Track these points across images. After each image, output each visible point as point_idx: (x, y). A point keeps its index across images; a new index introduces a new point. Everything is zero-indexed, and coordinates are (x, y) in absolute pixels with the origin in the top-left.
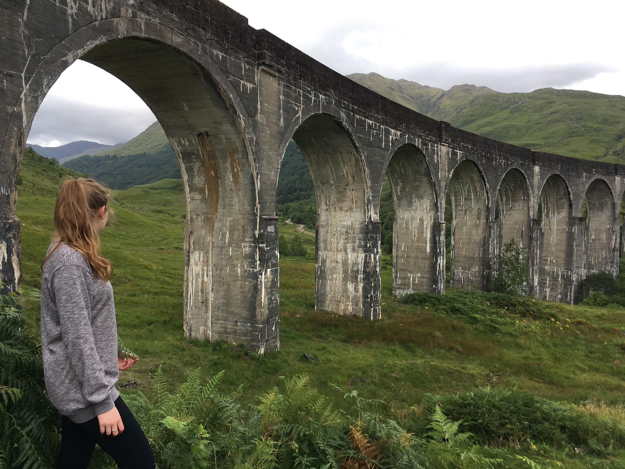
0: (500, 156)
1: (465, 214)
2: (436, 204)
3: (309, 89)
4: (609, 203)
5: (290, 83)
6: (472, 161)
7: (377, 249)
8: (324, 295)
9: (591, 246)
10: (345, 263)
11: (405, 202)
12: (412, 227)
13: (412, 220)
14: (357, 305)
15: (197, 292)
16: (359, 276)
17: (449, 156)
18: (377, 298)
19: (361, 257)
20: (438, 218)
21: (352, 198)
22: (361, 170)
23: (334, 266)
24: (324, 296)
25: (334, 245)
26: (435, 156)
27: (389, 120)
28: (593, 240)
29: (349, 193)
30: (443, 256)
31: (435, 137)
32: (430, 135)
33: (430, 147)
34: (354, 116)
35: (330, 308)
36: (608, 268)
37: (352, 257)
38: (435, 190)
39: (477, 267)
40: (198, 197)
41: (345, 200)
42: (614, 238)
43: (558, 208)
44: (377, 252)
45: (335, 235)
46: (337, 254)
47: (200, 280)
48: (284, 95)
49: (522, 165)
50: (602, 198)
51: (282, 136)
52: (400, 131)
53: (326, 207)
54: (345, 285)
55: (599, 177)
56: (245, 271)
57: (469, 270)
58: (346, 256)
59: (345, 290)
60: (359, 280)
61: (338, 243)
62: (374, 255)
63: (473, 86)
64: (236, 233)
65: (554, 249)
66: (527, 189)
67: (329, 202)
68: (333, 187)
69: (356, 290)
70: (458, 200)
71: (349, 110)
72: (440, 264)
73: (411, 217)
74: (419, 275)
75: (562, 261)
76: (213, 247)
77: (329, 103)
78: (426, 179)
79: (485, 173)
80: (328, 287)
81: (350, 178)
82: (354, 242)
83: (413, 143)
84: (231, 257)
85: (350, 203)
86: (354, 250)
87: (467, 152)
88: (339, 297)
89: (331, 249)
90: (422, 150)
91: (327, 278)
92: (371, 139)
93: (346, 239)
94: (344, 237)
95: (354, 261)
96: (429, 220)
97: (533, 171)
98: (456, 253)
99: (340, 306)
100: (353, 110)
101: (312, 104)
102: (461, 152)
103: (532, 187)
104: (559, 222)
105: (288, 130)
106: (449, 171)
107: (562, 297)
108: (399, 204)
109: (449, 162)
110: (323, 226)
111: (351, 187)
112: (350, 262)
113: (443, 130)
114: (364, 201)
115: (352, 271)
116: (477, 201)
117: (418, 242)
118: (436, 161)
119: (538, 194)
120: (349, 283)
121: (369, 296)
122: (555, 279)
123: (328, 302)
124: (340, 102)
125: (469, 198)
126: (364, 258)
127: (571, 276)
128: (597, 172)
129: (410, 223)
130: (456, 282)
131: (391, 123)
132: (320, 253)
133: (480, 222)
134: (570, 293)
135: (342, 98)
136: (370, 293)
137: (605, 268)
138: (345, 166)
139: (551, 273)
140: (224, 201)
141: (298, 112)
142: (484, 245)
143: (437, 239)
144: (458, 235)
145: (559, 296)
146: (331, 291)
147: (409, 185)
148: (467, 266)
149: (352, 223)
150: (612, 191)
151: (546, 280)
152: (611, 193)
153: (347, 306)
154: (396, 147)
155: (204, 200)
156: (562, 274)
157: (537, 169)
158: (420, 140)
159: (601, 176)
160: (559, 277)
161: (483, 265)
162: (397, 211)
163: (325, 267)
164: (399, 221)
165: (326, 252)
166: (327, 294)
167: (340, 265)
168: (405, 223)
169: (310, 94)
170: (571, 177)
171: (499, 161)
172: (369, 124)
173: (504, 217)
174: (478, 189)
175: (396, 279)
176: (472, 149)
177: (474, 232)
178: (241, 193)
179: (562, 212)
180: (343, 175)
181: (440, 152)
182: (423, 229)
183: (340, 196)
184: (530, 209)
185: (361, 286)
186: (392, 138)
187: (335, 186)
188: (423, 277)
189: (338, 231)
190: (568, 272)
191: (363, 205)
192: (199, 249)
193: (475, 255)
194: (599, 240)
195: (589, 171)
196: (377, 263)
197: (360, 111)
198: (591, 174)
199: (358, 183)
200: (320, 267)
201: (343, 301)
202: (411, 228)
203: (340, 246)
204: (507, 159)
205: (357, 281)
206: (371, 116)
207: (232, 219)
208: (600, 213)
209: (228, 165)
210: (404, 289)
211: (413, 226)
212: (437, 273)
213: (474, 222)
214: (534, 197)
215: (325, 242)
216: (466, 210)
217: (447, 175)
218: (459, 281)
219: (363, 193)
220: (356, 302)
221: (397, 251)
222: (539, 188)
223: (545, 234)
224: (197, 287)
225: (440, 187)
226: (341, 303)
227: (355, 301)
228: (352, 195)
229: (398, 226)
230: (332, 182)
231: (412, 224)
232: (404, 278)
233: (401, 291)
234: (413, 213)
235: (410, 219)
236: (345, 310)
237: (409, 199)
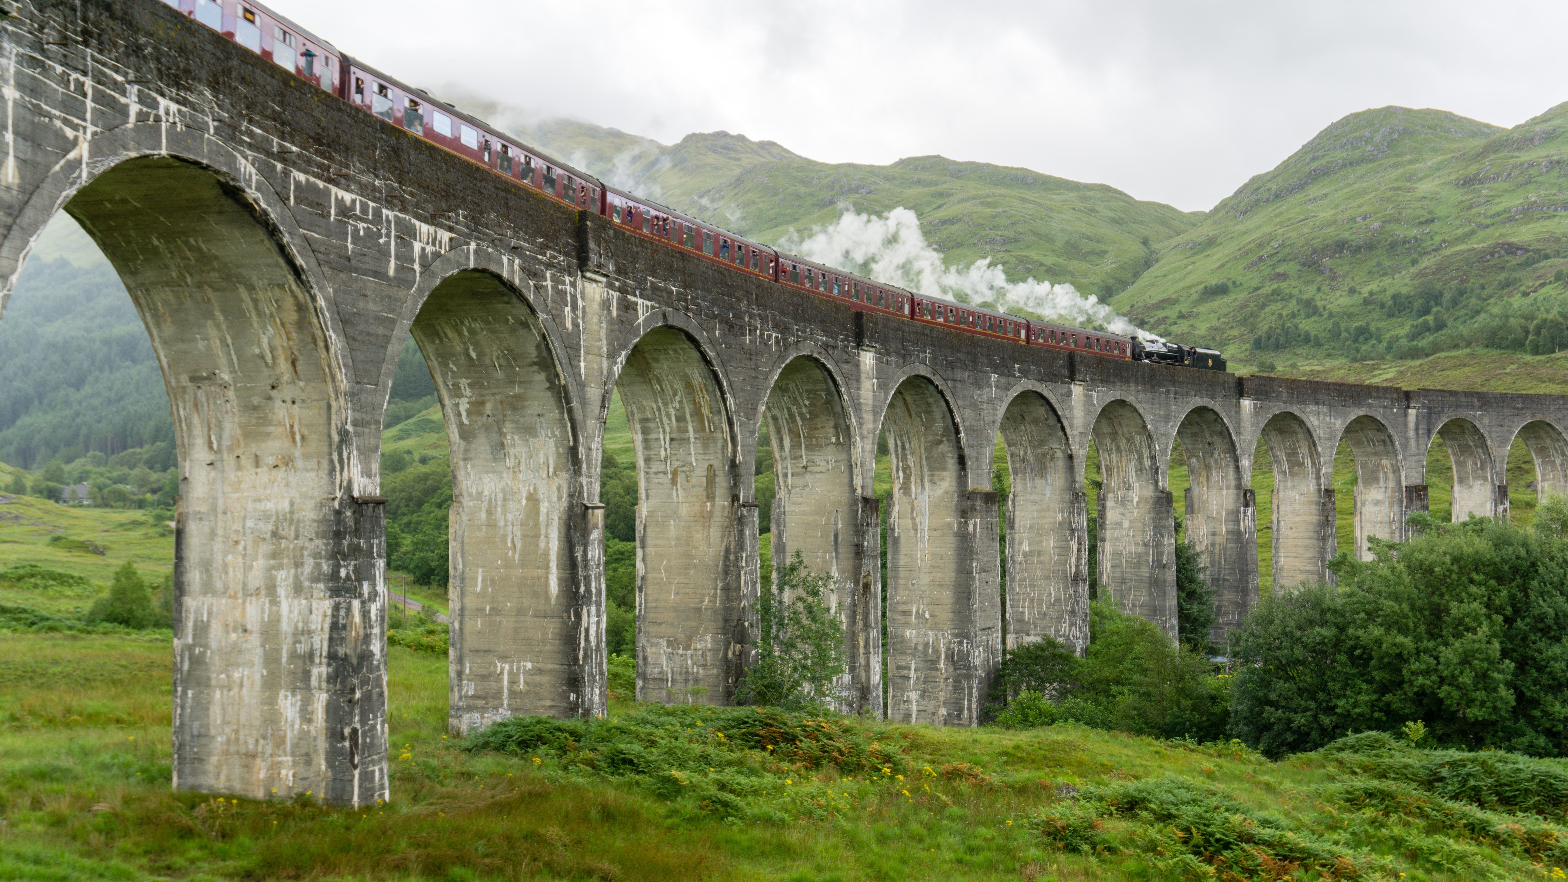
0: (764, 320)
1: (674, 482)
2: (573, 451)
3: (120, 78)
4: (1059, 454)
5: (43, 51)
6: (681, 330)
7: (374, 585)
8: (203, 736)
9: (1021, 571)
10: (270, 630)
11: (482, 445)
12: (506, 521)
13: (505, 500)
14: (308, 763)
16: (315, 671)
17: (609, 312)
18: (373, 737)
19: (321, 611)
20: (581, 493)
21: (292, 426)
22: (315, 341)
23: (235, 643)
24: (203, 741)
25: (235, 576)
26: (568, 309)
27: (412, 194)
28: (1025, 555)
29: (280, 411)
30: (598, 604)
31: (566, 254)
32: (548, 247)
33: (549, 283)
34: (286, 174)
35: (223, 777)
36: (1064, 628)
37: (291, 611)
38: (570, 411)
39: (708, 637)
41: (268, 434)
42: (1075, 547)
43: (931, 469)
44: (374, 595)
45: (237, 542)
46: (244, 603)
48: (20, 86)
49: (826, 346)
50: (1042, 443)
51: (10, 215)
52: (451, 229)
53: (208, 457)
54: (271, 701)
55: (1029, 384)
57: (687, 648)
58: (274, 608)
59: (272, 719)
60: (314, 682)
61: (247, 568)
62: (363, 603)
63: (741, 138)
65: (924, 580)
66: (844, 414)
67: (220, 438)
68: (231, 393)
69: (306, 716)
70: (654, 444)
71: (269, 154)
72: (587, 630)
73: (503, 491)
74: (529, 665)
75: (945, 614)
77: (194, 128)
78: (542, 377)
79: (723, 364)
80: (215, 713)
81: (283, 366)
82: (298, 565)
83: (493, 268)
85: (287, 443)
86: (298, 589)
87: (667, 305)
88: (251, 741)
89: (226, 588)
90: (524, 291)
91: (213, 682)
92: (350, 246)
93: (274, 555)
94: (266, 548)
95: (300, 625)
96: (555, 499)
97: (857, 365)
98: (650, 598)
99: (256, 769)
100: (283, 156)
101: (130, 126)
102: (649, 303)
103: (858, 407)
104: (935, 507)
105: (35, 197)
106: (612, 356)
107: (949, 715)
108: (466, 451)
109: (610, 332)
110: (200, 517)
111: (287, 392)
112: (285, 627)
113: (590, 236)
114: (329, 436)
115: (293, 656)
116: (705, 446)
117: (523, 564)
118: (569, 325)
119: (875, 429)
120: (282, 693)
121: (347, 731)
122: (931, 664)
123: (214, 759)
124: (235, 128)
125: (683, 436)
126: (329, 612)
127: (968, 653)
128: (1025, 373)
129: (499, 509)
130: (651, 684)
131: (417, 205)
132: (190, 603)
133: (713, 506)
134: (970, 701)
135: (241, 115)
136: (350, 723)
137: (1057, 631)
138: (264, 328)
139: (920, 648)
141: (75, 143)
142: (726, 572)
143: (579, 555)
144: (656, 546)
145: (943, 711)
146: (225, 723)
147: (493, 394)
148: (681, 637)
149: (292, 504)
150: (1066, 423)
151: (909, 669)
152: (1063, 429)
153: (275, 767)
154: (434, 275)
156: (948, 649)
157: (867, 359)
158: (517, 261)
159: (1037, 384)
160: (939, 657)
161: (725, 630)
162: (461, 475)
163: (206, 646)
164: (467, 503)
165: (209, 599)
166: (213, 732)
167: (255, 640)
168: (484, 509)
169: (124, 93)
170: (959, 385)
171: (762, 335)
172: (340, 202)
173: (790, 492)
174: (705, 411)
175: (461, 680)
176: (681, 297)
177: (699, 536)
179: (942, 479)
180: (262, 357)
181: (583, 298)
182: (537, 525)
183: (254, 421)
184: (855, 470)
185: (321, 700)
186: (423, 249)
187: (237, 390)
188: (540, 671)
189: (248, 531)
190: (961, 643)
191: (325, 449)
193: (702, 602)
194: (1040, 553)
195: (1004, 369)
196: (371, 627)
197: (309, 162)
198: (1011, 379)
199: (308, 381)
200: (191, 648)
201: (263, 753)
202: (502, 524)
203: (256, 578)
204: (784, 330)
205: (308, 688)
206: (346, 177)
208: (1039, 482)
210: (484, 710)
211: (510, 517)
212: (581, 657)
213: (697, 508)
214: (863, 438)
215: (206, 566)
216: (675, 473)
217: (605, 365)
218: (661, 679)
219: (323, 412)
220: (307, 754)
221: (463, 594)
222: (876, 413)
223: (903, 540)
225: (584, 402)
226: (258, 761)
227: (304, 751)
228: (291, 417)
229: (465, 518)
230: (226, 377)
231: (504, 513)
232: (484, 677)
233: (476, 716)
234: (507, 478)
235: (500, 496)
236: (272, 779)
237: (495, 436)
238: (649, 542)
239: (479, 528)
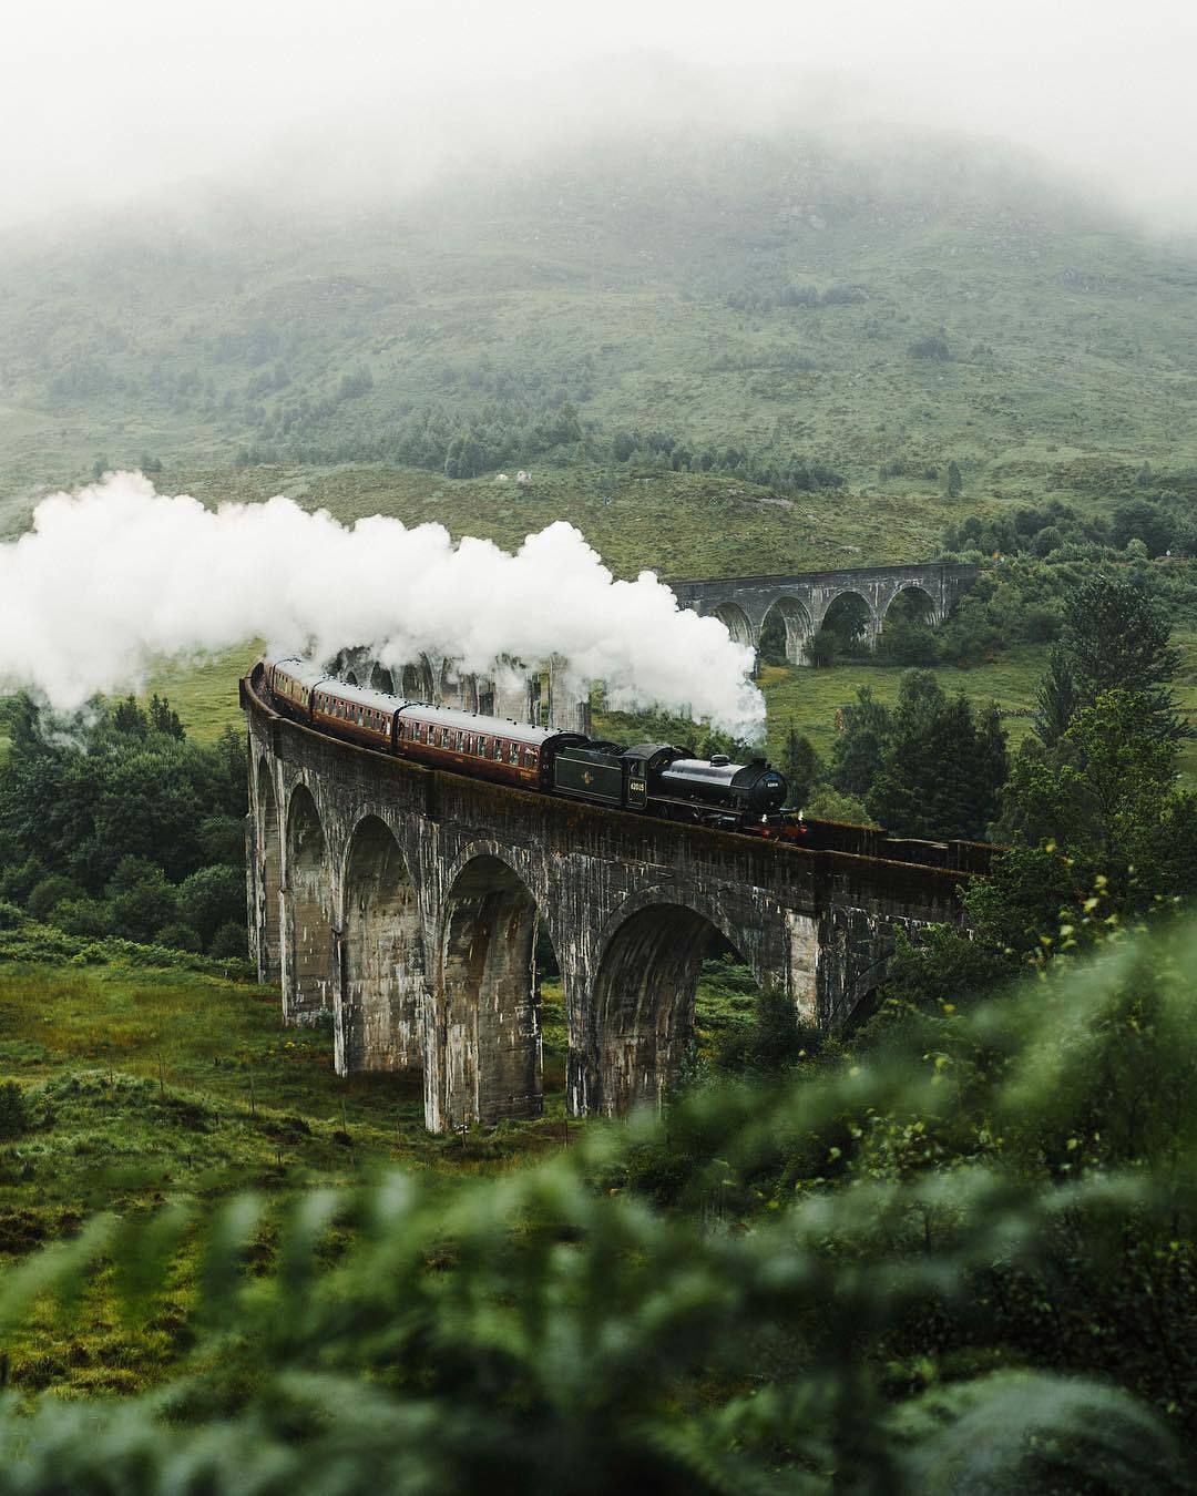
8: (362, 1047)
10: (393, 994)
12: (322, 899)
13: (320, 886)
14: (413, 1054)
15: (458, 1074)
19: (418, 982)
21: (404, 895)
23: (375, 1001)
25: (374, 970)
29: (399, 889)
37: (403, 984)
40: (457, 959)
41: (393, 900)
45: (374, 953)
46: (379, 982)
47: (462, 1060)
53: (359, 913)
54: (395, 1027)
56: (520, 1038)
58: (395, 983)
59: (395, 1035)
61: (380, 965)
64: (508, 997)
67: (366, 904)
68: (377, 883)
73: (319, 880)
76: (478, 1017)
80: (367, 1035)
84: (501, 1025)
85: (400, 904)
86: (407, 972)
88: (385, 1047)
89: (370, 975)
91: (366, 1022)
93: (394, 957)
94: (388, 954)
95: (408, 990)
99: (388, 1059)
108: (297, 859)
110: (354, 942)
111: (405, 880)
112: (401, 991)
115: (405, 1004)
120: (400, 1023)
123: (367, 1058)
129: (317, 892)
132: (351, 984)
140: (492, 962)
146: (371, 1040)
149: (401, 932)
153: (398, 1058)
162: (294, 873)
163: (361, 1004)
164: (298, 889)
165: (361, 982)
166: (366, 1045)
167: (386, 999)
178: (514, 951)
183: (385, 894)
185: (419, 1024)
189: (380, 947)
192: (459, 1022)
200: (352, 1006)
201: (392, 1052)
202: (318, 900)
203: (385, 969)
205: (414, 1018)
207: (501, 980)
209: (508, 921)
210: (310, 1010)
211: (323, 896)
215: (359, 965)
220: (413, 1050)
224: (458, 1068)
226: (389, 1055)
227: (410, 1049)
228: (405, 892)
229: (294, 898)
230: (377, 875)
231: (320, 894)
232: (310, 991)
233: (306, 1014)
234: (322, 873)
235: (317, 884)
236: (396, 1063)
237: (317, 850)
238: (268, 878)
239: (304, 904)
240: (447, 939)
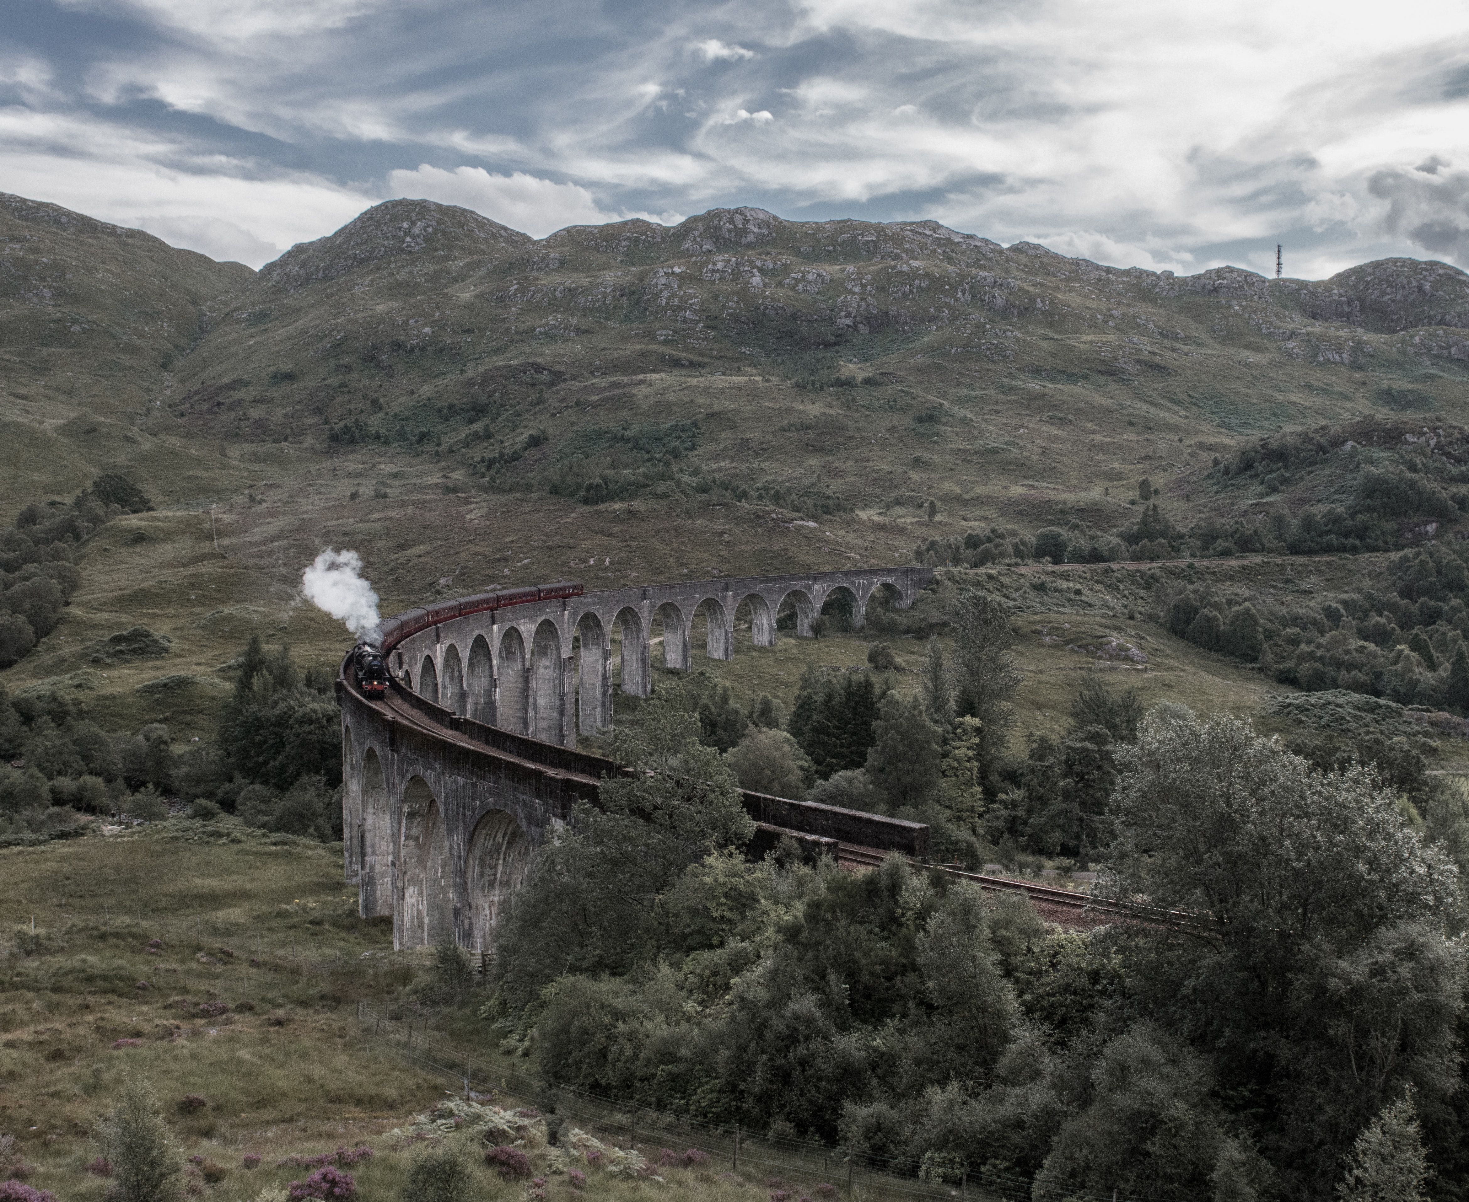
40: (412, 843)
47: (415, 909)
76: (426, 881)
80: (378, 893)
132: (367, 858)
140: (436, 845)
155: (417, 846)
192: (413, 885)
200: (369, 873)
224: (412, 915)
240: (403, 830)
